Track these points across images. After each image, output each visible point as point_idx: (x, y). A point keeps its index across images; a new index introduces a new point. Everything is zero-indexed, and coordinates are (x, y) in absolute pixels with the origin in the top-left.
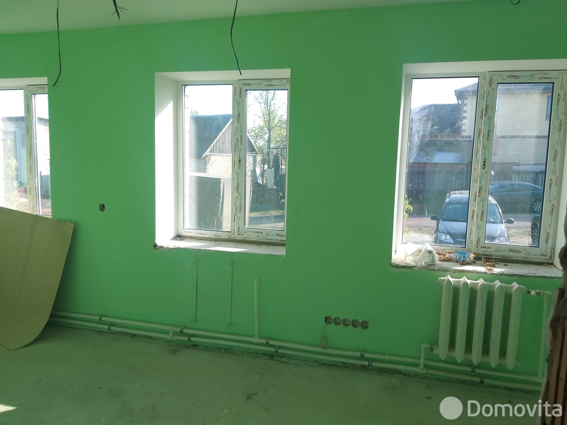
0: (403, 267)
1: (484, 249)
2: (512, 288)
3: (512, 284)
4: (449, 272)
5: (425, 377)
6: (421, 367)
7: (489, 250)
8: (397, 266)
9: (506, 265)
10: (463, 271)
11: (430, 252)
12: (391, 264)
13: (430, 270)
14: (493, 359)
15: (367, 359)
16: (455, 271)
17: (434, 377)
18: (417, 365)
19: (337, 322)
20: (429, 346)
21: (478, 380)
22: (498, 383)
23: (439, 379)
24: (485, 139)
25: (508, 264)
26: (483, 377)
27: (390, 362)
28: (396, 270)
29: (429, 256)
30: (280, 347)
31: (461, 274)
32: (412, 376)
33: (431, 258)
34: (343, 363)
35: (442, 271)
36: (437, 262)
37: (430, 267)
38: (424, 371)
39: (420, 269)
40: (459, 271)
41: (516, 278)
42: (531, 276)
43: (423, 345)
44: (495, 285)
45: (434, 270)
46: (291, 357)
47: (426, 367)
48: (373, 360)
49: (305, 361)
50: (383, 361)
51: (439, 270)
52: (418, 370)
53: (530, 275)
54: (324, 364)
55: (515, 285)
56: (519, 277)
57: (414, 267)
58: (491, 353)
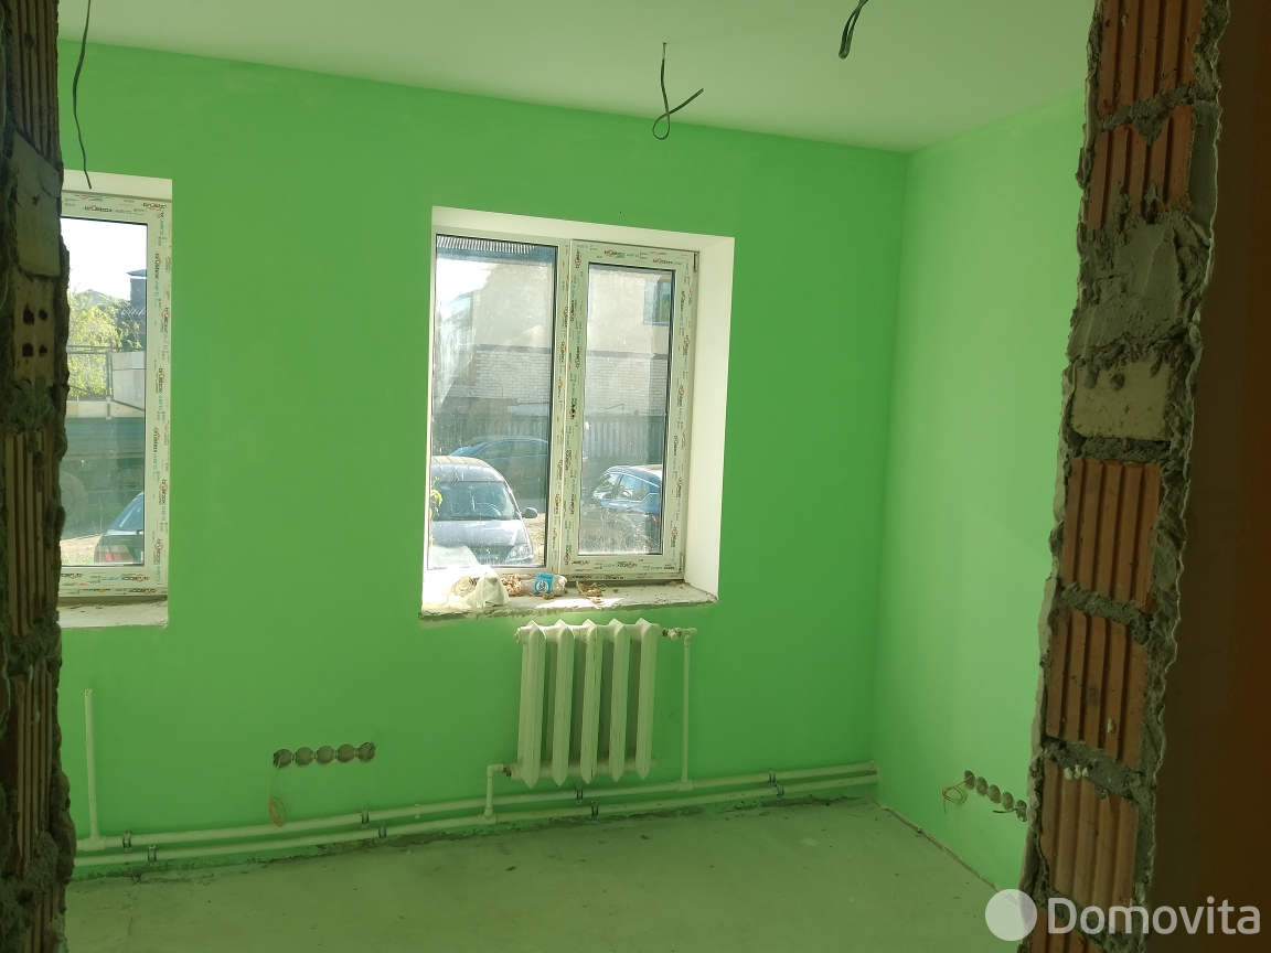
0: (446, 617)
1: (578, 567)
2: (639, 629)
3: (638, 623)
4: (531, 616)
5: (491, 833)
6: (488, 812)
7: (585, 567)
8: (433, 617)
9: (616, 591)
10: (555, 610)
11: (494, 581)
12: (420, 614)
13: (496, 615)
14: (616, 766)
15: (376, 825)
16: (540, 612)
17: (509, 827)
18: (480, 811)
19: (302, 758)
20: (502, 767)
21: (588, 811)
22: (621, 809)
23: (518, 830)
24: (573, 364)
25: (620, 589)
26: (594, 804)
27: (425, 818)
28: (430, 624)
29: (493, 590)
30: (160, 847)
31: (552, 615)
32: (467, 837)
33: (496, 592)
34: (319, 846)
35: (519, 614)
36: (507, 599)
37: (495, 611)
38: (493, 821)
39: (478, 616)
40: (549, 611)
41: (640, 611)
42: (662, 606)
43: (489, 767)
44: (613, 628)
45: (504, 614)
46: (188, 865)
47: (497, 810)
48: (389, 823)
49: (225, 865)
50: (411, 820)
51: (512, 614)
52: (480, 821)
53: (661, 603)
54: (273, 861)
55: (644, 625)
56: (646, 610)
57: (466, 613)
58: (612, 754)
